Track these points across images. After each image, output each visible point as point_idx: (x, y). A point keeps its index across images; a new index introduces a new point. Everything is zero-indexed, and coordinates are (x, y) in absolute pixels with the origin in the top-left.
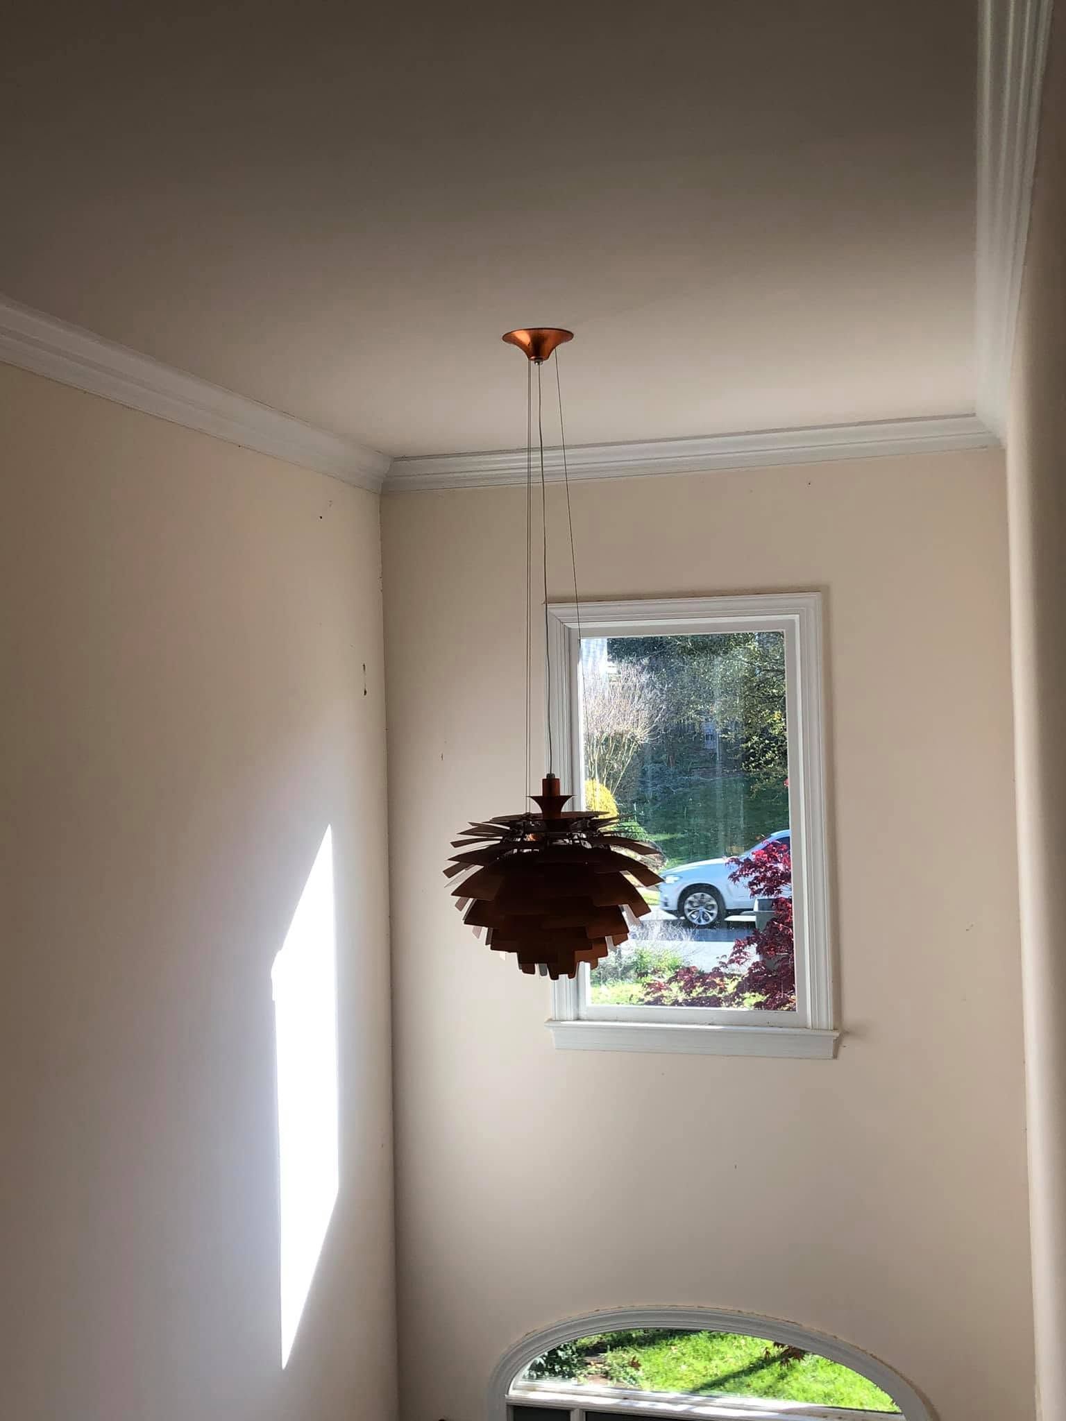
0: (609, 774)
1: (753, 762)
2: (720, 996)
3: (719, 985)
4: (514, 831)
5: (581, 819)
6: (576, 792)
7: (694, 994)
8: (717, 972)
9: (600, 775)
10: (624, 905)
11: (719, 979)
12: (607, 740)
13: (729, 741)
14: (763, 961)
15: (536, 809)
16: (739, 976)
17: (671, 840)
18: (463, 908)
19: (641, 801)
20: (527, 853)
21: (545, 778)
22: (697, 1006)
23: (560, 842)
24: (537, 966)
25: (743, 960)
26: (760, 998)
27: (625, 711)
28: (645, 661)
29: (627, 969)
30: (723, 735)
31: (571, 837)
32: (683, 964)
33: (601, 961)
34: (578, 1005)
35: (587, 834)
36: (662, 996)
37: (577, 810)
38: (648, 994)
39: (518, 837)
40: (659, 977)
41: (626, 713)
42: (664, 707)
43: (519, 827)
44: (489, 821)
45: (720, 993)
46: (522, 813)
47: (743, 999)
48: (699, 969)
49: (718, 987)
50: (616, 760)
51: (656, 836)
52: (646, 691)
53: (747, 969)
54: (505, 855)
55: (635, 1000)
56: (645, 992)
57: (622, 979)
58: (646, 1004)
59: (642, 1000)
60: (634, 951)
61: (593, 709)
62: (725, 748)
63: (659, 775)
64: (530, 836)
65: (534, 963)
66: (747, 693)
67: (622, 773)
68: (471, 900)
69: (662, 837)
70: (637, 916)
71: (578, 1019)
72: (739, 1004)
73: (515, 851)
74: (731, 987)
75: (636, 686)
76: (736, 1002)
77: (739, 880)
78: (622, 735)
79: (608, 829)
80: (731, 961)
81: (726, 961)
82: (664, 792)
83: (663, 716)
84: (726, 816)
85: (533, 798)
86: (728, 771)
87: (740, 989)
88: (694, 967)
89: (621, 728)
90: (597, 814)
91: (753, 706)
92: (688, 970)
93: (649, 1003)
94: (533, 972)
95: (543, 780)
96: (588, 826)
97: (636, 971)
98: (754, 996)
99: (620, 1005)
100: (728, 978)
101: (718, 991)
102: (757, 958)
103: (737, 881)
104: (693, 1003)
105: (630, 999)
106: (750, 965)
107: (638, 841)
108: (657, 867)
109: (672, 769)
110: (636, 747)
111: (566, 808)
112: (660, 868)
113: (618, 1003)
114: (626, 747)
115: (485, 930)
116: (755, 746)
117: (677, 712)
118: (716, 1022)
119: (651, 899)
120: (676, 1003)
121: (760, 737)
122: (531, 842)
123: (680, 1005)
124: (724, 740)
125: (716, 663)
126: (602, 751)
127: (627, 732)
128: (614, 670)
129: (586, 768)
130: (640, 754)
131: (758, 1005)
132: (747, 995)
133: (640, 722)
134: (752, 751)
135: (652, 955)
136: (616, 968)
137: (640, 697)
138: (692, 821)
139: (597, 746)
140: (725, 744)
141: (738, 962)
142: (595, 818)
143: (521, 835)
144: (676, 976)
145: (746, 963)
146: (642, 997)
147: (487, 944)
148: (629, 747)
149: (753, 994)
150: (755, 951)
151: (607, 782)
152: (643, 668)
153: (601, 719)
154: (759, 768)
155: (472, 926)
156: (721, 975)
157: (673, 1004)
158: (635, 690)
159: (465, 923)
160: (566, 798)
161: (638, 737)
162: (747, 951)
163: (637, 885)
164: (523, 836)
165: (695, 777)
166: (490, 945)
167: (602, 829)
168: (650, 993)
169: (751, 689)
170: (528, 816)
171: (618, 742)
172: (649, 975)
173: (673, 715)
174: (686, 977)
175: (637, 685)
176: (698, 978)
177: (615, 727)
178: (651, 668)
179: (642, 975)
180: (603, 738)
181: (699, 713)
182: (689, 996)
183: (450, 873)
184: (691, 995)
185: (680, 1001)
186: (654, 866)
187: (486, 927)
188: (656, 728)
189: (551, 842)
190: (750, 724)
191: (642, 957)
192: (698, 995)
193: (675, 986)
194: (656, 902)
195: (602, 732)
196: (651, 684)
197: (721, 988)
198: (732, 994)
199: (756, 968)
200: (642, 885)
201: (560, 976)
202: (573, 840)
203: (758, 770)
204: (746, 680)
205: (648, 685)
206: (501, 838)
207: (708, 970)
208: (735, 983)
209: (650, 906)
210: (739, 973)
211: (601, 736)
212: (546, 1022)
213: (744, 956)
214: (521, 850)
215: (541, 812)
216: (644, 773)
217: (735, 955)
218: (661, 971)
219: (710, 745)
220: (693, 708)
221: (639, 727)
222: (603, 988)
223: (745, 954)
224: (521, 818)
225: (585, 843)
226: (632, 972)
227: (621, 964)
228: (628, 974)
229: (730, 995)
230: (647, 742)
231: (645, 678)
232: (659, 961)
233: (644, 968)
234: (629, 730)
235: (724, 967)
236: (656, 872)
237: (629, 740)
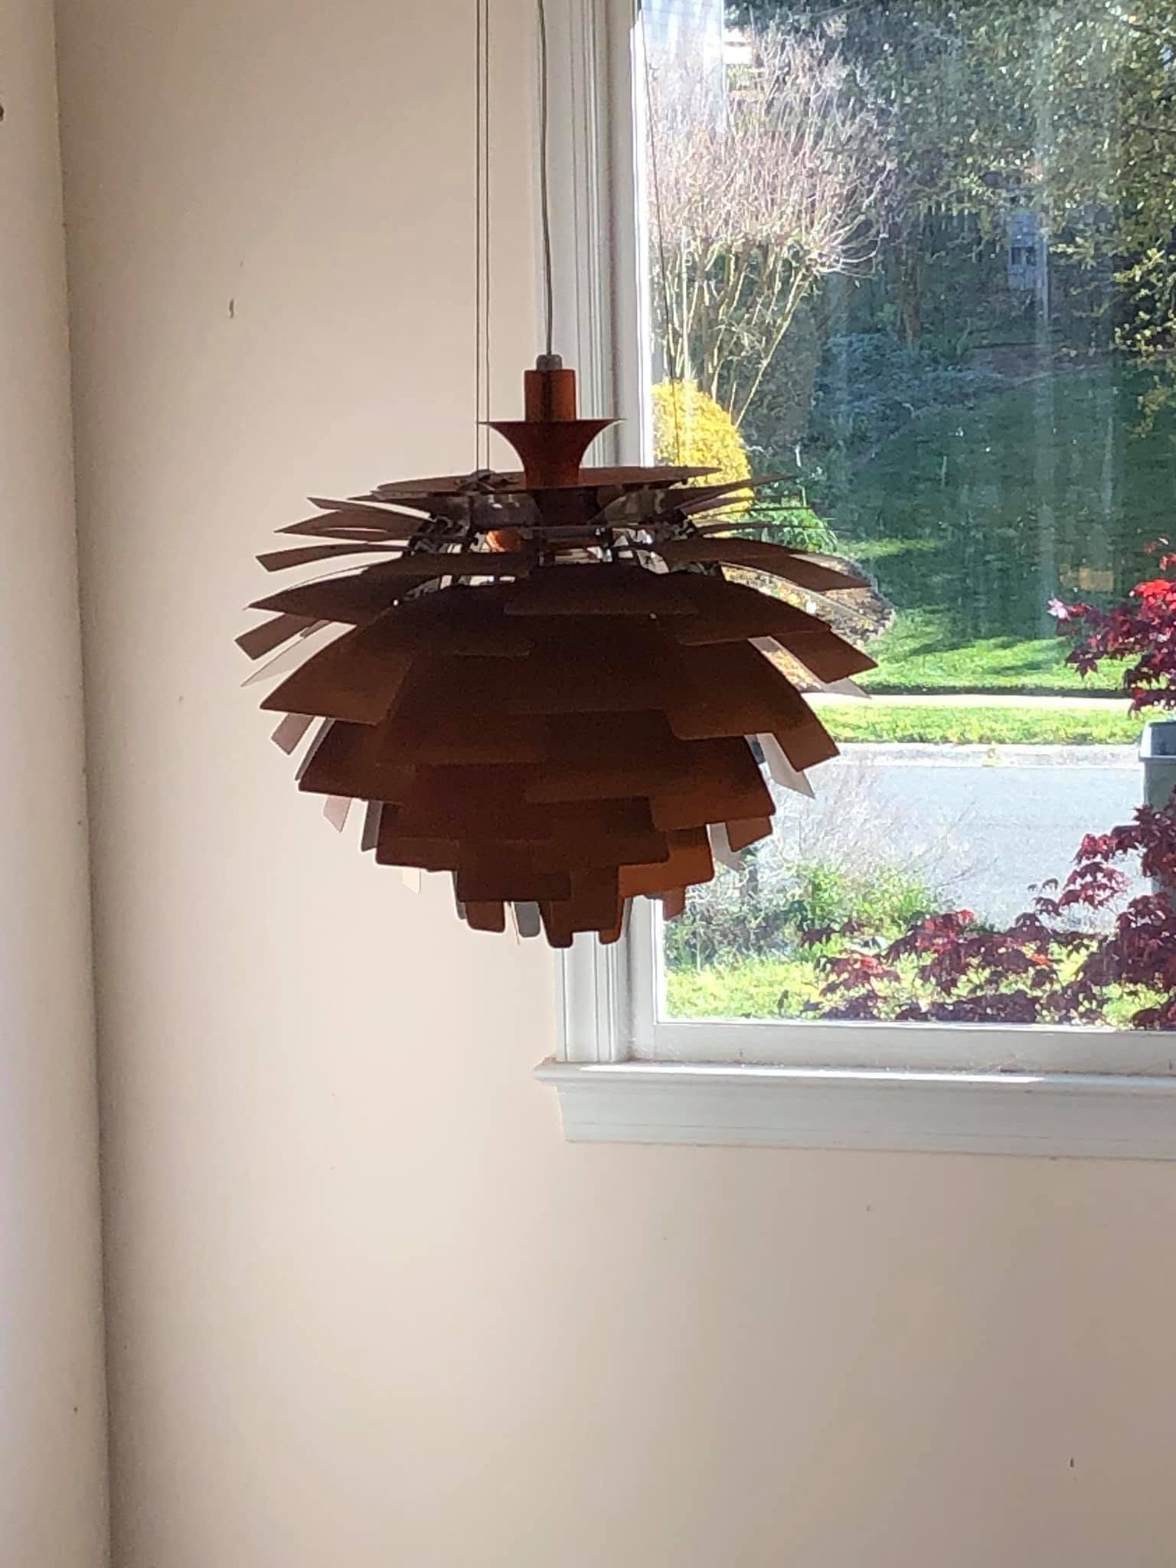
0: (727, 365)
1: (1146, 325)
2: (1038, 993)
3: (1034, 964)
4: (440, 522)
5: (640, 486)
6: (626, 411)
7: (962, 990)
8: (1029, 928)
9: (700, 370)
10: (761, 737)
11: (1033, 946)
12: (721, 262)
13: (1080, 263)
14: (1158, 896)
15: (507, 460)
16: (1092, 937)
17: (904, 557)
18: (292, 749)
19: (816, 442)
20: (481, 587)
21: (534, 367)
22: (971, 1020)
23: (577, 555)
24: (509, 910)
25: (1103, 894)
26: (1150, 999)
27: (775, 176)
28: (835, 26)
29: (773, 922)
30: (1062, 247)
31: (607, 540)
32: (934, 906)
33: (697, 895)
34: (630, 1016)
35: (655, 533)
36: (872, 995)
37: (628, 462)
38: (832, 988)
39: (456, 541)
40: (866, 944)
41: (778, 182)
42: (890, 166)
43: (456, 513)
44: (369, 494)
45: (1037, 983)
46: (466, 470)
47: (1102, 1003)
48: (979, 922)
49: (1031, 971)
50: (749, 322)
51: (863, 545)
52: (839, 117)
53: (1115, 918)
54: (417, 591)
55: (794, 1005)
56: (823, 985)
57: (759, 950)
58: (825, 1016)
59: (816, 1007)
60: (793, 872)
61: (682, 170)
62: (1066, 283)
63: (874, 367)
64: (490, 537)
65: (503, 901)
66: (1134, 120)
67: (765, 363)
68: (318, 722)
69: (879, 549)
70: (799, 768)
71: (630, 1058)
72: (1090, 1016)
73: (447, 581)
74: (1069, 967)
75: (808, 100)
76: (1081, 1009)
77: (1095, 670)
78: (764, 249)
79: (723, 518)
80: (1071, 898)
81: (1056, 895)
82: (885, 418)
83: (885, 193)
84: (1063, 481)
85: (500, 427)
86: (1073, 353)
87: (1095, 973)
88: (964, 913)
89: (768, 227)
90: (685, 473)
91: (1152, 158)
92: (948, 922)
93: (834, 1014)
94: (499, 926)
95: (528, 374)
96: (659, 510)
97: (800, 927)
98: (1134, 993)
99: (752, 1021)
100: (1060, 943)
101: (1029, 982)
102: (1145, 887)
103: (1090, 672)
104: (959, 1013)
105: (780, 1004)
106: (1124, 908)
107: (805, 552)
108: (864, 633)
109: (911, 350)
110: (807, 284)
111: (594, 457)
112: (872, 636)
113: (748, 1016)
114: (778, 285)
115: (358, 809)
116: (1153, 278)
117: (929, 180)
118: (1020, 1066)
119: (844, 726)
120: (911, 1012)
121: (1168, 253)
122: (492, 555)
123: (923, 1017)
124: (1062, 262)
125: (1045, 27)
126: (707, 297)
127: (781, 240)
128: (745, 55)
129: (659, 348)
130: (815, 307)
131: (1144, 1018)
132: (1113, 990)
133: (818, 214)
134: (1144, 292)
135: (847, 882)
136: (741, 921)
137: (819, 135)
138: (964, 496)
139: (691, 281)
140: (1064, 273)
141: (1090, 900)
142: (679, 485)
143: (462, 533)
144: (914, 937)
145: (1111, 903)
146: (815, 998)
147: (365, 848)
148: (786, 282)
149: (1131, 987)
150: (1140, 868)
151: (720, 386)
152: (830, 48)
153: (701, 204)
154: (1165, 344)
155: (325, 797)
156: (1042, 936)
157: (902, 1017)
158: (806, 113)
159: (303, 787)
160: (595, 427)
161: (814, 255)
162: (1118, 869)
163: (804, 686)
164: (470, 539)
165: (974, 374)
166: (373, 852)
167: (697, 519)
168: (838, 986)
169: (1145, 108)
170: (484, 481)
171: (754, 268)
172: (833, 936)
173: (916, 186)
174: (939, 941)
175: (813, 98)
176: (973, 946)
177: (746, 226)
178: (856, 47)
179: (815, 935)
180: (712, 257)
181: (991, 180)
182: (949, 994)
183: (256, 643)
184: (954, 991)
185: (924, 1009)
186: (854, 631)
187: (364, 798)
188: (867, 225)
189: (550, 556)
190: (1141, 211)
191: (817, 888)
192: (973, 991)
193: (907, 965)
194: (860, 734)
195: (707, 242)
196: (850, 92)
197: (1038, 972)
198: (1069, 986)
199: (1139, 914)
200: (818, 684)
201: (575, 935)
202: (616, 552)
203: (1160, 347)
204: (1130, 82)
205: (845, 96)
206: (404, 543)
207: (1003, 922)
208: (1081, 957)
209: (838, 745)
210: (1091, 932)
211: (705, 251)
212: (536, 1069)
213: (1105, 881)
214: (462, 579)
215: (520, 468)
216: (827, 360)
217: (1079, 881)
218: (870, 925)
219: (1018, 277)
220: (975, 168)
221: (817, 227)
222: (706, 977)
223: (1110, 875)
224: (462, 485)
225: (648, 558)
226: (789, 930)
227: (756, 910)
228: (778, 937)
229: (1065, 989)
230: (838, 268)
231: (833, 77)
232: (865, 899)
233: (823, 918)
234: (787, 235)
235: (1049, 913)
236: (860, 646)
237: (786, 262)
